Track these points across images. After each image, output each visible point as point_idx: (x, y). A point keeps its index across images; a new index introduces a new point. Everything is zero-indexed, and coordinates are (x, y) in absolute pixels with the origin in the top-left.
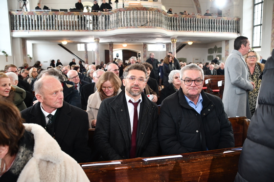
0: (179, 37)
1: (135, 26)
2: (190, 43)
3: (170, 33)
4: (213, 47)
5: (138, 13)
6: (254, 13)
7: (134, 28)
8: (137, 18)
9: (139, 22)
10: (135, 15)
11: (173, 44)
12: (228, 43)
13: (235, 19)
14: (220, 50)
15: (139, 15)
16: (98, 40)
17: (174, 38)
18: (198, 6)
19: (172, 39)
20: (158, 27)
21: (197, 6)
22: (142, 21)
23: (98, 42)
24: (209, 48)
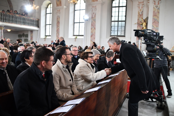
2: (9, 30)
4: (22, 34)
12: (32, 33)
13: (37, 20)
14: (27, 36)
17: (2, 27)
21: (10, 7)
24: (19, 34)
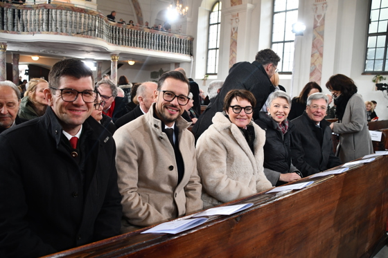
0: (122, 54)
1: (67, 34)
2: (131, 63)
3: (111, 48)
4: (158, 70)
5: (74, 15)
6: (208, 34)
7: (66, 35)
8: (72, 22)
9: (73, 28)
10: (68, 18)
11: (114, 62)
13: (188, 39)
15: (73, 18)
16: (5, 46)
17: (116, 55)
18: (139, 15)
19: (112, 55)
20: (99, 38)
21: (137, 15)
22: (78, 27)
23: (5, 49)
